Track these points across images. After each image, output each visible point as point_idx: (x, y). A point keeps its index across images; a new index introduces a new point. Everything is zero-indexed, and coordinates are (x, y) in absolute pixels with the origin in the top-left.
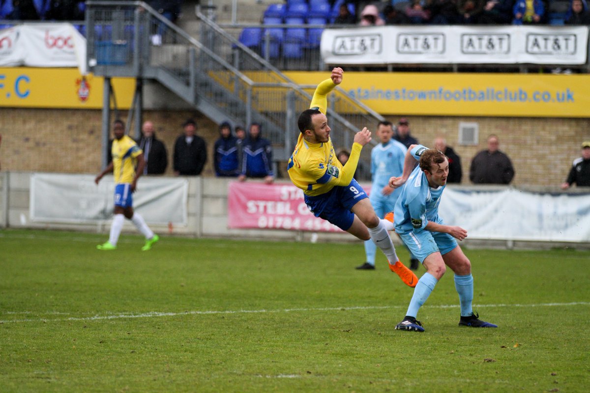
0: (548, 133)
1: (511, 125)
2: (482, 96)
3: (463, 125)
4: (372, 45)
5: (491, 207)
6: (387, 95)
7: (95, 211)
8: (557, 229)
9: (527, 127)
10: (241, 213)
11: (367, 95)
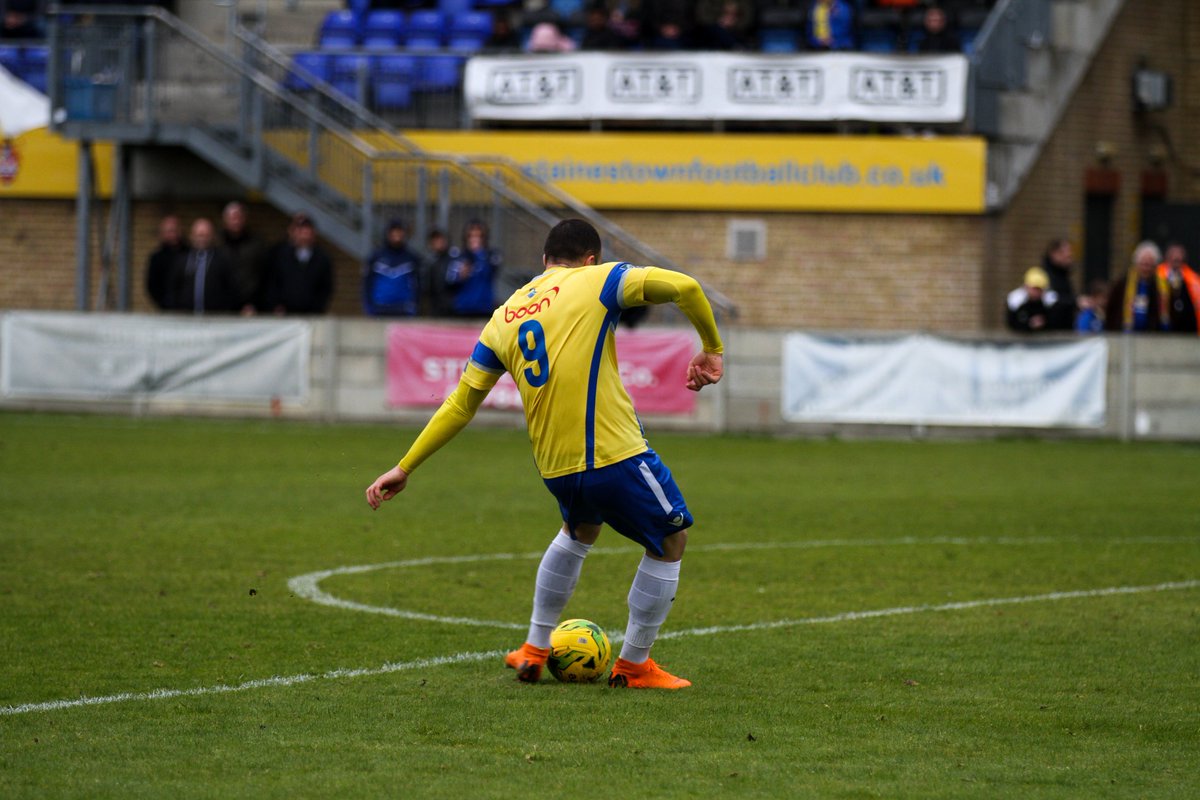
0: (895, 239)
1: (826, 225)
2: (773, 175)
3: (737, 225)
4: (562, 87)
5: (883, 368)
6: (596, 172)
7: (131, 376)
8: (1006, 403)
9: (854, 228)
10: (412, 381)
11: (558, 172)
